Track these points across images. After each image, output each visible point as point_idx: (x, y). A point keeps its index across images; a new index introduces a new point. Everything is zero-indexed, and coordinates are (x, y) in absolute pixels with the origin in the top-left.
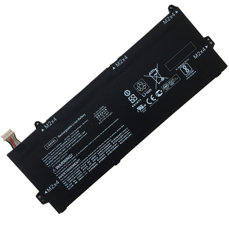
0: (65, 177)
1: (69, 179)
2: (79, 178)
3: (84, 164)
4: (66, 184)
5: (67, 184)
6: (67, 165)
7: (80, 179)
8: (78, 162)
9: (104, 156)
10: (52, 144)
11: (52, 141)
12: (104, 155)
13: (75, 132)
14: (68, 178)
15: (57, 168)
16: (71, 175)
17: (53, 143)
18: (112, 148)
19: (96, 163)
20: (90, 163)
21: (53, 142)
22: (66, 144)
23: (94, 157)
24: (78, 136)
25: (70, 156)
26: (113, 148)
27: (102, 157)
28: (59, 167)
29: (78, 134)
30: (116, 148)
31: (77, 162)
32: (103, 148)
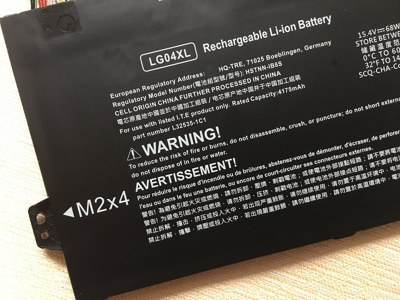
0: (160, 193)
1: (167, 209)
2: (201, 222)
3: (242, 185)
4: (149, 218)
5: (153, 221)
6: (183, 158)
7: (205, 226)
8: (224, 168)
9: (321, 192)
10: (172, 61)
11: (174, 50)
12: (323, 186)
13: (266, 63)
14: (167, 204)
15: (148, 149)
16: (180, 197)
17: (175, 58)
18: (358, 178)
19: (282, 202)
20: (262, 189)
21: (177, 55)
22: (218, 88)
23: (287, 178)
24: (270, 80)
25: (209, 132)
26: (362, 181)
27: (311, 190)
28: (154, 152)
29: (274, 74)
30: (372, 183)
31: (222, 166)
32: (331, 163)
